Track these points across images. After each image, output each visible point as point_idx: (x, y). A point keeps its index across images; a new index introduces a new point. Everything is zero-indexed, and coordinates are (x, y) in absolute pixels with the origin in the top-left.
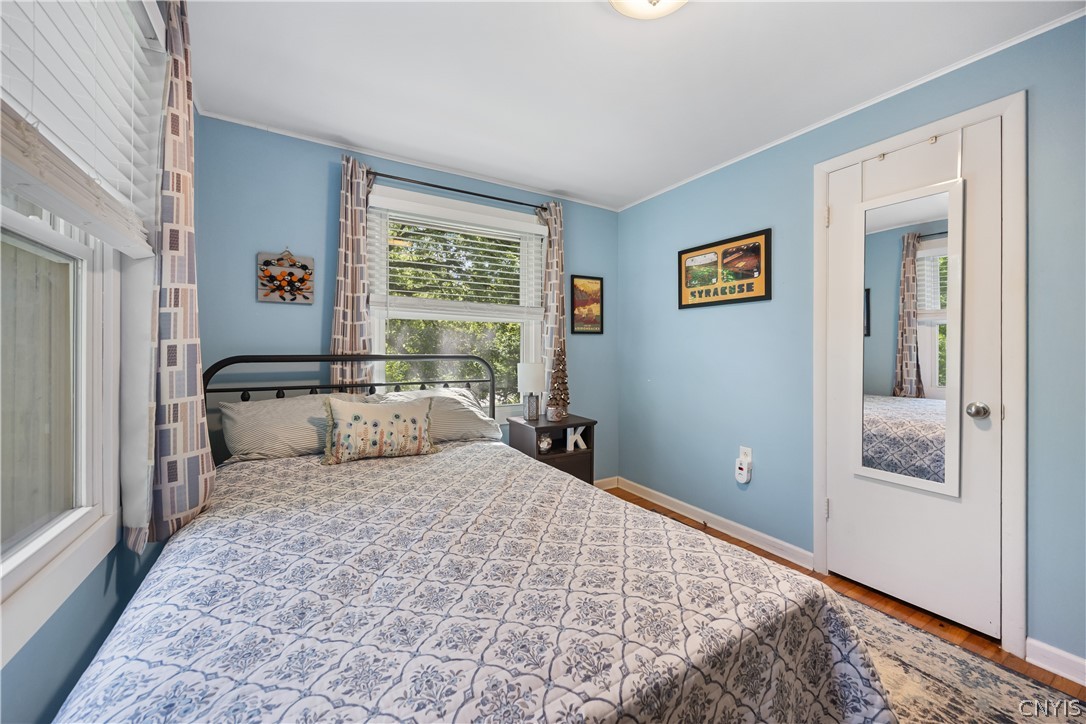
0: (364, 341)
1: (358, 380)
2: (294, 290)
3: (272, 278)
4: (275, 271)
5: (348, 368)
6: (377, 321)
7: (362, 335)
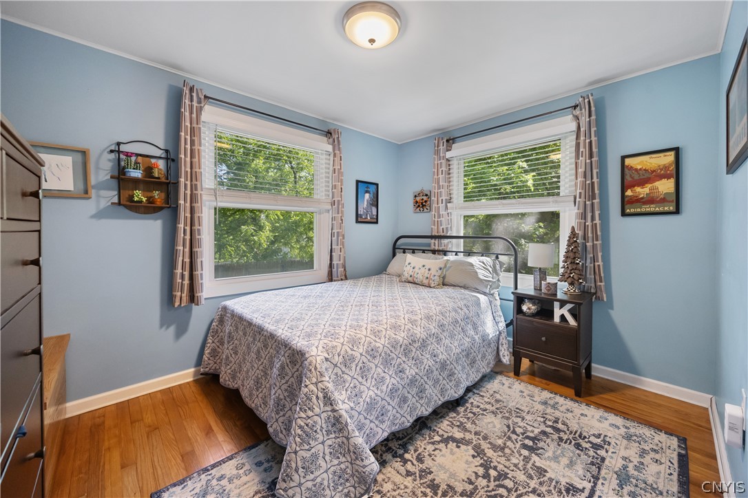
0: (443, 229)
1: (441, 248)
2: (423, 206)
3: (417, 202)
4: (418, 199)
5: (436, 242)
6: (455, 218)
7: (441, 225)
